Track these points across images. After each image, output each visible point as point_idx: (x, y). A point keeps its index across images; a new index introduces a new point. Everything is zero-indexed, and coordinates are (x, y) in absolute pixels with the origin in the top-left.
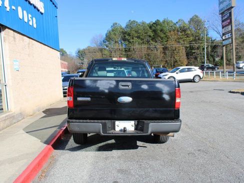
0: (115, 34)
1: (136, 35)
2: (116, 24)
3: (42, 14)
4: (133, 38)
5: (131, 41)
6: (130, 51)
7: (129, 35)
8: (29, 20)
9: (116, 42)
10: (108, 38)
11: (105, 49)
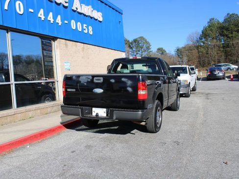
0: (211, 30)
1: (236, 29)
2: (213, 19)
3: (101, 22)
4: (232, 33)
5: (230, 35)
6: (228, 47)
7: (227, 29)
8: (83, 29)
9: (213, 38)
10: (205, 34)
11: (201, 46)
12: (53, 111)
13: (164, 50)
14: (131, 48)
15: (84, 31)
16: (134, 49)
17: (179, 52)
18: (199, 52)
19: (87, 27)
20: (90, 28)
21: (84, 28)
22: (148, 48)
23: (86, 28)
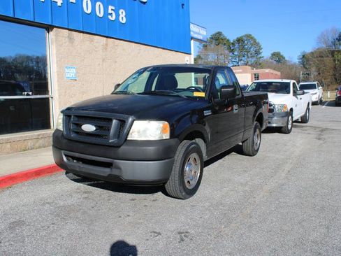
3: (145, 2)
8: (107, 14)
11: (339, 51)
12: (37, 145)
13: (282, 56)
14: (232, 51)
15: (110, 17)
16: (236, 53)
17: (305, 59)
18: (334, 61)
19: (116, 11)
20: (122, 13)
21: (110, 11)
22: (258, 52)
23: (113, 12)
